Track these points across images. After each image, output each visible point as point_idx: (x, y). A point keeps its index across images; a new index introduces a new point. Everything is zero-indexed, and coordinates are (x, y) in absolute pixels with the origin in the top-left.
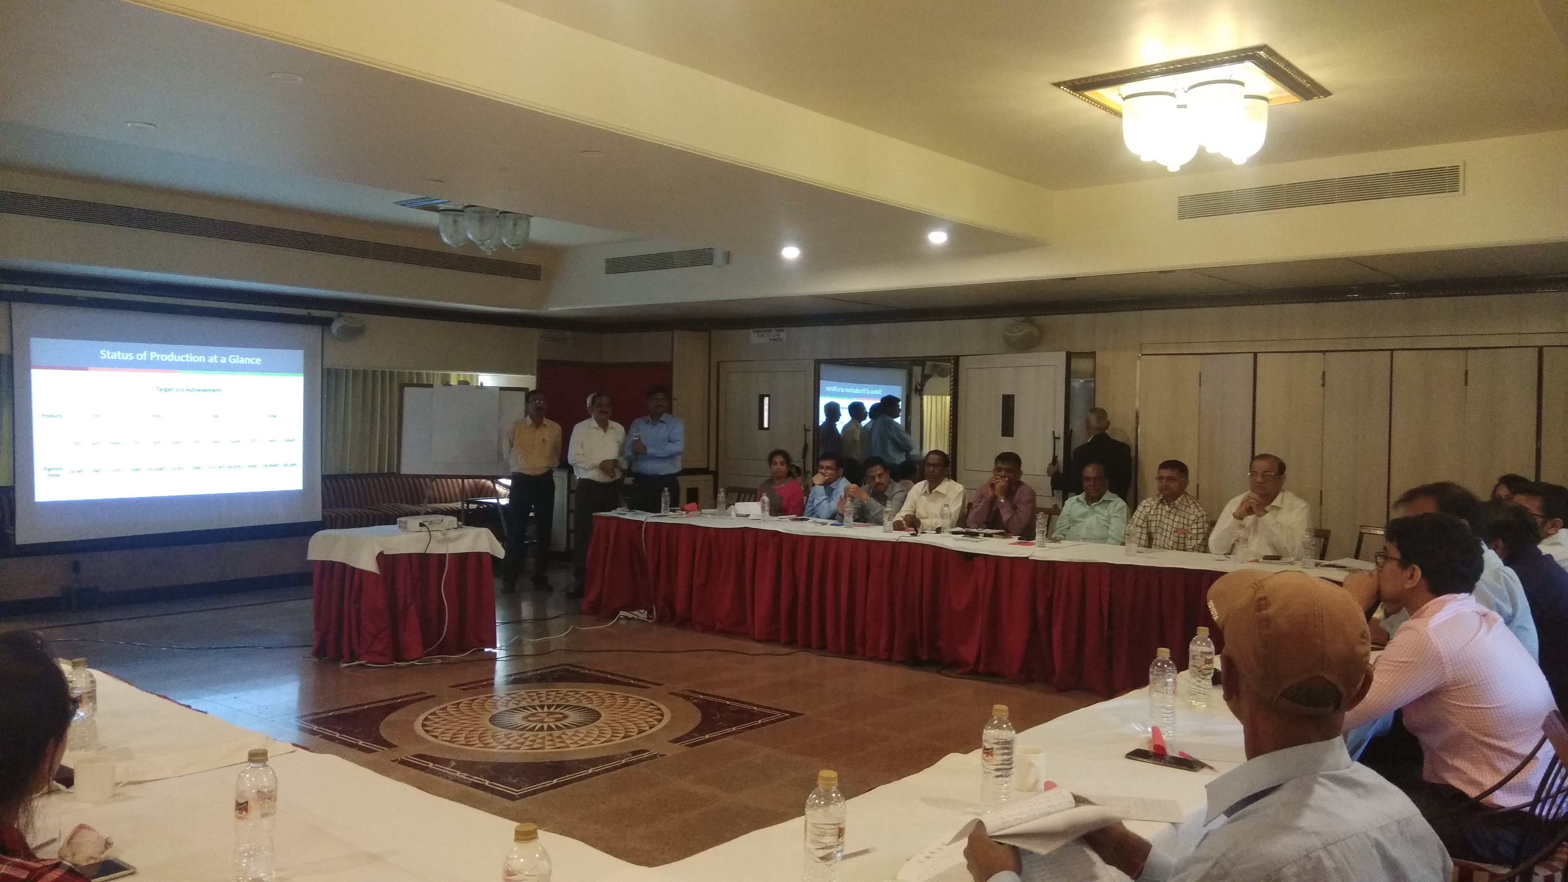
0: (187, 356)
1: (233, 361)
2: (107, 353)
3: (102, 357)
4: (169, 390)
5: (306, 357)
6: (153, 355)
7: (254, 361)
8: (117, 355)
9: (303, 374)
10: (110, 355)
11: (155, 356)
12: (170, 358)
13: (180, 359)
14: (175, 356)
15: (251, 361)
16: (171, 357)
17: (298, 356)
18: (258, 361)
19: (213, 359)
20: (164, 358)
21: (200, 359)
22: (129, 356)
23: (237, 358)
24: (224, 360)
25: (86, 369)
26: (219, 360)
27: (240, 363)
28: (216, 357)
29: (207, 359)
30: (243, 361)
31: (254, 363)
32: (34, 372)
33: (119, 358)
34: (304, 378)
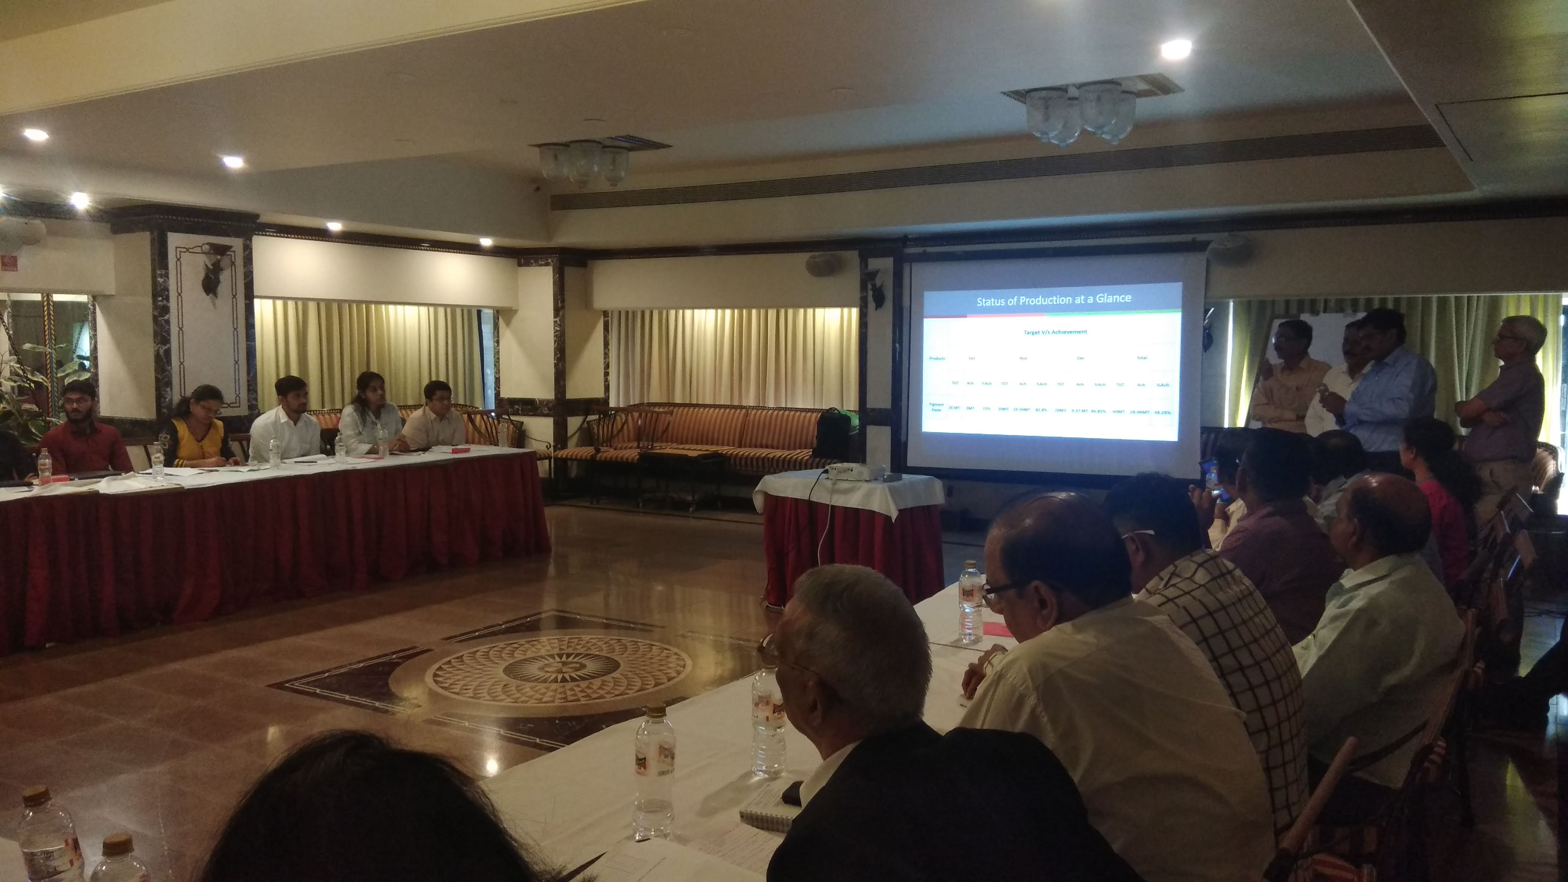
0: (1055, 298)
1: (1101, 300)
2: (985, 300)
3: (978, 305)
4: (1036, 333)
5: (1185, 290)
6: (1023, 299)
7: (1123, 299)
8: (990, 303)
9: (1181, 309)
10: (986, 302)
11: (1024, 301)
12: (1038, 301)
13: (1048, 302)
14: (1043, 299)
15: (1119, 299)
16: (1040, 301)
17: (1176, 289)
18: (1128, 298)
19: (1080, 300)
20: (1032, 301)
21: (1067, 300)
22: (1002, 302)
23: (1105, 296)
24: (1091, 300)
25: (965, 317)
26: (1086, 300)
27: (1109, 302)
28: (1083, 297)
29: (1074, 300)
30: (1110, 300)
31: (1123, 301)
32: (925, 320)
33: (993, 305)
34: (1182, 315)
